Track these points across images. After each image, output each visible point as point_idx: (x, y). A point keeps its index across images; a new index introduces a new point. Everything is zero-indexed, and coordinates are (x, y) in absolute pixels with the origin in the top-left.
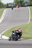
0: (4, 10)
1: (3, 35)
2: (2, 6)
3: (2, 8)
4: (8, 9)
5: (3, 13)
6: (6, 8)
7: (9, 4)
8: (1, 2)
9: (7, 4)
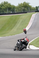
0: (33, 15)
1: (30, 44)
2: (31, 10)
3: (30, 12)
4: (37, 13)
5: (31, 18)
6: (35, 12)
7: (38, 8)
8: (29, 5)
9: (36, 7)
